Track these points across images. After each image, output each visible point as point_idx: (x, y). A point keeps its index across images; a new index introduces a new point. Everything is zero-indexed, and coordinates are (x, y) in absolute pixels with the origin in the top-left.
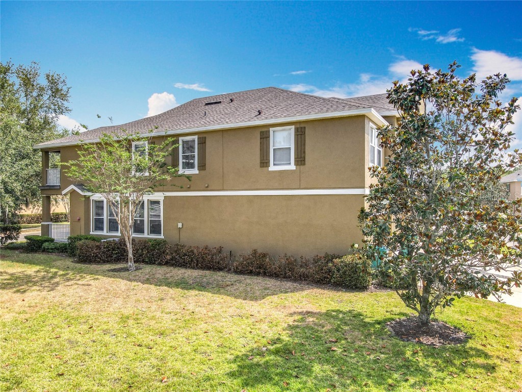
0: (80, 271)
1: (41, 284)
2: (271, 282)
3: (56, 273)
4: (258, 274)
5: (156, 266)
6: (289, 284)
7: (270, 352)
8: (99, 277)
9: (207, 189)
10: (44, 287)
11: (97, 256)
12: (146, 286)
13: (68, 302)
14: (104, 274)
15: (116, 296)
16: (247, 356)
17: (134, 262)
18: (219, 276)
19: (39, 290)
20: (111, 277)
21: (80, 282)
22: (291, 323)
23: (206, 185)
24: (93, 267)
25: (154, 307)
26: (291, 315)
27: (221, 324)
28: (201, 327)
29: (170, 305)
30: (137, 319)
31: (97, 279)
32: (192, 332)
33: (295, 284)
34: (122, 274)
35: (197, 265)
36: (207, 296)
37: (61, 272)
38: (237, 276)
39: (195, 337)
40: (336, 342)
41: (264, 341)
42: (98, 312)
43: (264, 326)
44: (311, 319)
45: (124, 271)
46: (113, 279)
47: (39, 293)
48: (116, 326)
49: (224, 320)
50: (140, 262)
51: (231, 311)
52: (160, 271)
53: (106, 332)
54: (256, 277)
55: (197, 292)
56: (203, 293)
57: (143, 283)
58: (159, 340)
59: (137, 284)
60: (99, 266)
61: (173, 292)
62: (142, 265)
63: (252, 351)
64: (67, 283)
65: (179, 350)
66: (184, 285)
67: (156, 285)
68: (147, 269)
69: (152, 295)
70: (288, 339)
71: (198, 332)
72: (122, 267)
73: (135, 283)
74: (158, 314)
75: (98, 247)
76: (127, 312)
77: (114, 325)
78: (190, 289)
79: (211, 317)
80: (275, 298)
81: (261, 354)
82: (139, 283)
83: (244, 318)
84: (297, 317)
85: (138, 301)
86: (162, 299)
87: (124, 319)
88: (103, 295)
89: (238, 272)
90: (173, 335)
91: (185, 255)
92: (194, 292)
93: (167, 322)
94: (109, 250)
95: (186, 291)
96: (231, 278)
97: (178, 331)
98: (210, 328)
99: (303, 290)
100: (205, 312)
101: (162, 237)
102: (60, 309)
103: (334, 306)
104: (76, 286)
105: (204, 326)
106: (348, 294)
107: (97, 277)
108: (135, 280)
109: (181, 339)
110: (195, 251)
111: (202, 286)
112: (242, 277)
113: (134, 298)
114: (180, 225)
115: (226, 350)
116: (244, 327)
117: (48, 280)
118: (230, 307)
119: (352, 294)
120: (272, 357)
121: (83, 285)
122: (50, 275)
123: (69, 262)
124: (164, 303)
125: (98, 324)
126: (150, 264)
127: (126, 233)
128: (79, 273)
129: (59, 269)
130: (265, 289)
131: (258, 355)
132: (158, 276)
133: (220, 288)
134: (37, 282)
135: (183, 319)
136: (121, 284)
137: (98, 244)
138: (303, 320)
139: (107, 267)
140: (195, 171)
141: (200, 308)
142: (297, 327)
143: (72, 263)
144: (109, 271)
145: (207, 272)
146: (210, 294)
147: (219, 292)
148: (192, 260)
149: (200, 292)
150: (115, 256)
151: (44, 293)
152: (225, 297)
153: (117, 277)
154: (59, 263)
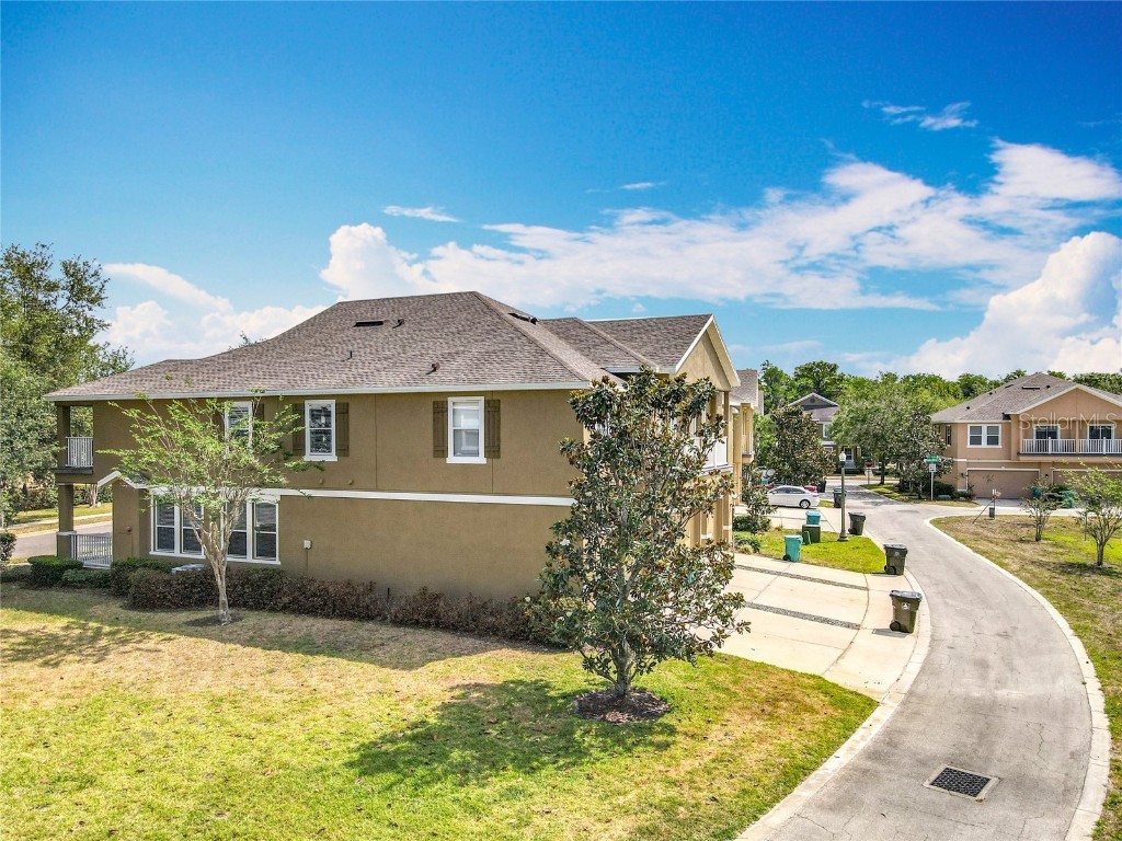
0: (140, 626)
1: (80, 651)
2: (443, 639)
3: (99, 629)
4: (427, 626)
5: (265, 614)
6: (469, 642)
7: (405, 738)
8: (173, 636)
9: (351, 486)
10: (87, 656)
11: (165, 597)
12: (248, 650)
13: (131, 679)
14: (181, 629)
15: (201, 667)
16: (375, 744)
17: (230, 606)
18: (365, 630)
19: (79, 661)
20: (190, 635)
21: (141, 646)
22: (446, 701)
23: (350, 481)
24: (161, 616)
25: (259, 684)
26: (452, 689)
27: (352, 705)
28: (323, 709)
29: (284, 680)
30: (235, 701)
31: (170, 639)
32: (311, 716)
33: (478, 642)
34: (210, 629)
35: (334, 611)
36: (340, 664)
37: (107, 629)
38: (396, 629)
39: (313, 723)
40: (496, 723)
41: (404, 725)
42: (177, 692)
43: (409, 706)
44: (476, 695)
45: (213, 625)
46: (193, 639)
47: (81, 665)
48: (205, 711)
49: (357, 699)
50: (239, 606)
51: (370, 686)
52: (273, 624)
53: (192, 720)
54: (423, 630)
55: (326, 659)
56: (336, 660)
57: (244, 645)
58: (264, 728)
59: (234, 647)
60: (169, 615)
61: (291, 658)
62: (242, 612)
63: (383, 738)
64: (122, 649)
65: (289, 739)
66: (308, 647)
67: (264, 648)
68: (252, 619)
69: (257, 665)
70: (435, 721)
71: (318, 716)
72: (209, 615)
73: (232, 646)
74: (265, 693)
75: (168, 583)
76: (221, 690)
77: (202, 711)
78: (317, 653)
79: (340, 697)
80: (439, 666)
81: (393, 741)
82: (238, 645)
83: (385, 696)
84: (457, 693)
85: (236, 674)
86: (271, 672)
87: (216, 702)
88: (182, 667)
89: (398, 622)
90: (284, 722)
91: (314, 595)
92: (321, 659)
93: (277, 704)
94: (186, 588)
95: (310, 657)
96: (386, 632)
97: (290, 716)
98: (335, 710)
99: (485, 650)
100: (333, 688)
101: (277, 562)
102: (121, 691)
103: (518, 674)
104: (138, 653)
105: (326, 708)
106: (547, 656)
107: (168, 635)
108: (231, 641)
109: (294, 727)
110: (331, 589)
111: (335, 649)
112: (401, 631)
113: (229, 670)
114: (307, 544)
115: (350, 736)
116: (381, 708)
117: (90, 643)
118: (371, 680)
119: (552, 656)
120: (407, 744)
121: (148, 651)
122: (90, 633)
123: (115, 608)
124: (274, 678)
125: (178, 710)
126: (256, 609)
127: (216, 563)
128: (138, 629)
129: (102, 622)
130: (430, 651)
131: (390, 741)
132: (268, 632)
133: (361, 651)
134: (72, 647)
135: (299, 700)
136: (209, 648)
137: (167, 577)
138: (464, 696)
139: (183, 616)
140: (332, 457)
141: (325, 683)
142: (453, 705)
143: (120, 610)
144: (188, 624)
145: (348, 623)
146: (345, 662)
147: (359, 659)
148: (325, 604)
149: (331, 659)
150: (197, 596)
151: (90, 665)
152: (366, 665)
153: (202, 636)
154: (99, 610)
